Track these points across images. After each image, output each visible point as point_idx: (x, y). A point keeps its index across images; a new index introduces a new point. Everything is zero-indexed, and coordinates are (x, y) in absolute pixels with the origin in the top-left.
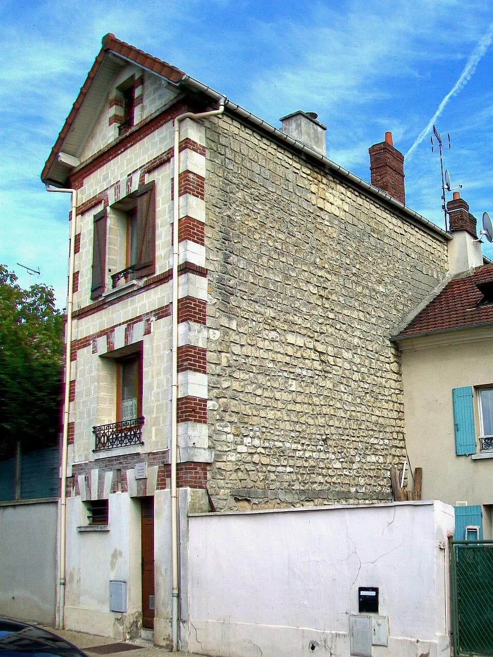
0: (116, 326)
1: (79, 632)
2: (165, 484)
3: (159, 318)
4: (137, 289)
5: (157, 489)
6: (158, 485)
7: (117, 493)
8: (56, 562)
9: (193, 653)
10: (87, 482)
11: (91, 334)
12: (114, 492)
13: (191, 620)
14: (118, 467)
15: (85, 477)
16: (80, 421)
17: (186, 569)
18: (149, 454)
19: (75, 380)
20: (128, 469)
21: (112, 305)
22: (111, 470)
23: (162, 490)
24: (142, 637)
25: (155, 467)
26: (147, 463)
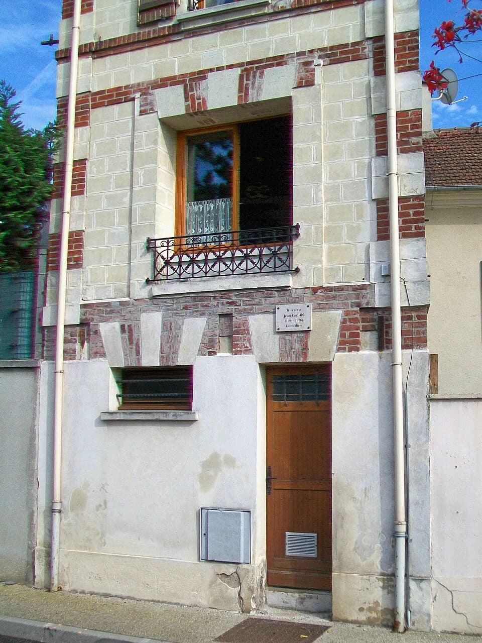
0: (211, 70)
1: (106, 595)
2: (358, 342)
3: (333, 62)
4: (271, 11)
5: (339, 350)
6: (341, 343)
7: (218, 354)
8: (30, 471)
9: (443, 632)
10: (126, 335)
11: (132, 82)
12: (212, 353)
13: (437, 574)
14: (226, 310)
15: (123, 327)
16: (99, 229)
17: (424, 488)
18: (315, 290)
19: (86, 159)
20: (253, 314)
21: (194, 36)
22: (202, 314)
23: (353, 353)
24: (269, 603)
25: (332, 312)
26: (311, 305)
